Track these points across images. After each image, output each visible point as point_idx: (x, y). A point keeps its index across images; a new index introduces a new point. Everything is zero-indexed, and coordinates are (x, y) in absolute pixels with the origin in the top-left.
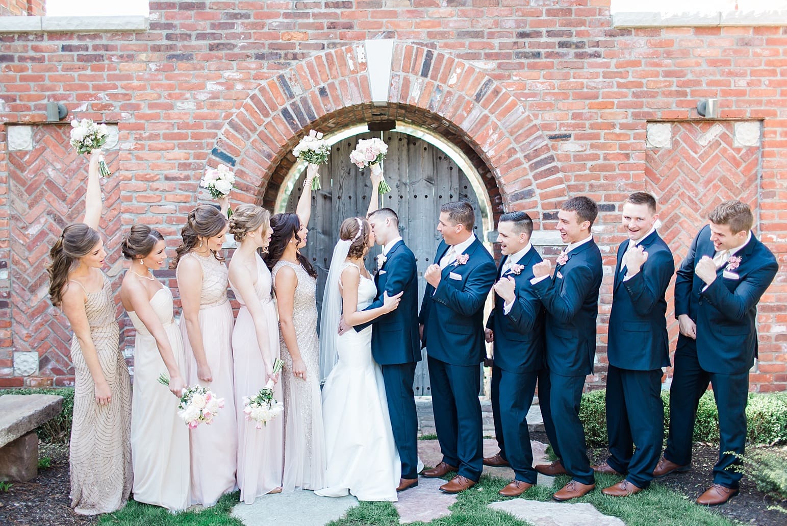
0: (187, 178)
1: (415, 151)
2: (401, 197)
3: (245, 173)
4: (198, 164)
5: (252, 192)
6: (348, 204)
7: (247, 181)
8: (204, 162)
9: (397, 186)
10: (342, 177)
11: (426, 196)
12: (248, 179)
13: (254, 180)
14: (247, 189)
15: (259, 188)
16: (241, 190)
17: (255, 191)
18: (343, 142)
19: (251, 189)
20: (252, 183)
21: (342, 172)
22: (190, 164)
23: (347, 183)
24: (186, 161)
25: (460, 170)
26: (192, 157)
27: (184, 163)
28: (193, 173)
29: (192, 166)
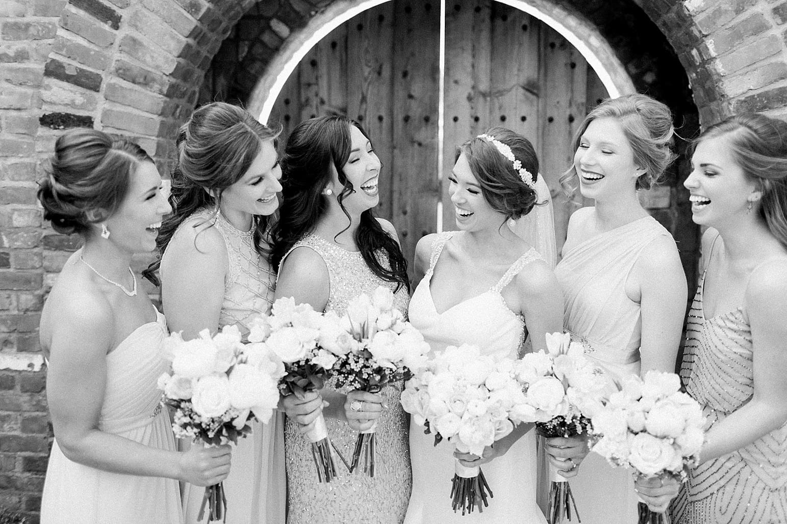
0: (22, 56)
1: (505, 34)
2: (477, 119)
3: (141, 44)
4: (44, 26)
5: (156, 86)
6: (377, 131)
7: (144, 62)
8: (55, 20)
9: (470, 99)
10: (366, 80)
11: (524, 119)
12: (148, 59)
13: (160, 61)
14: (146, 81)
15: (173, 80)
16: (134, 82)
17: (162, 84)
18: (369, 15)
19: (154, 80)
20: (157, 67)
21: (367, 71)
22: (28, 25)
23: (375, 91)
24: (19, 20)
25: (590, 69)
26: (31, 11)
27: (16, 24)
28: (34, 44)
29: (32, 31)
